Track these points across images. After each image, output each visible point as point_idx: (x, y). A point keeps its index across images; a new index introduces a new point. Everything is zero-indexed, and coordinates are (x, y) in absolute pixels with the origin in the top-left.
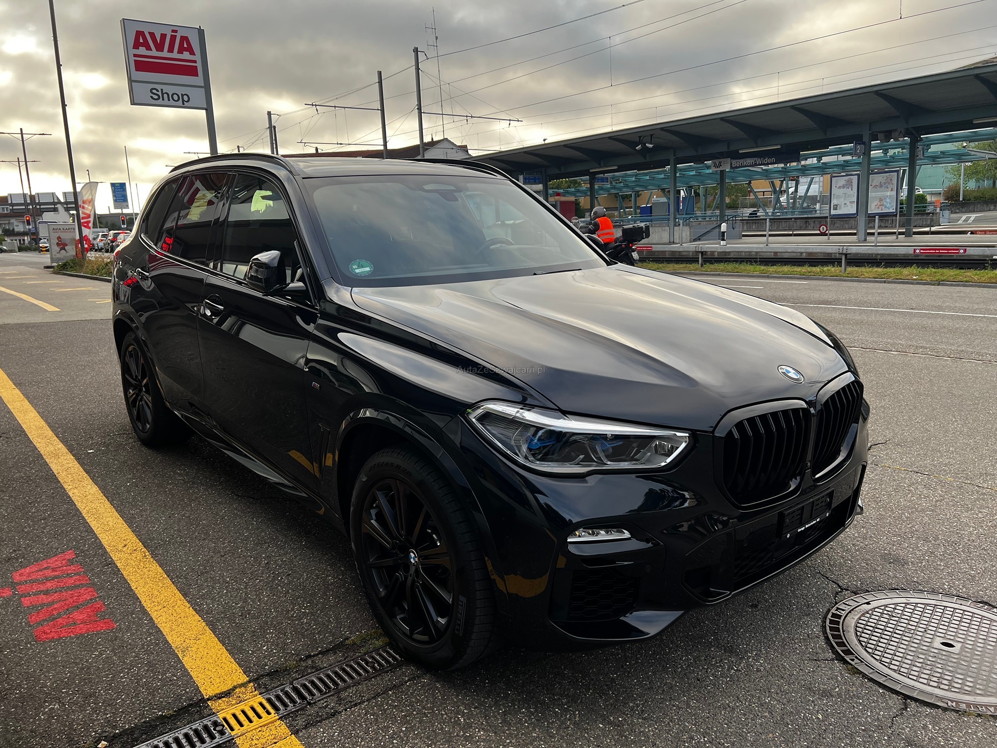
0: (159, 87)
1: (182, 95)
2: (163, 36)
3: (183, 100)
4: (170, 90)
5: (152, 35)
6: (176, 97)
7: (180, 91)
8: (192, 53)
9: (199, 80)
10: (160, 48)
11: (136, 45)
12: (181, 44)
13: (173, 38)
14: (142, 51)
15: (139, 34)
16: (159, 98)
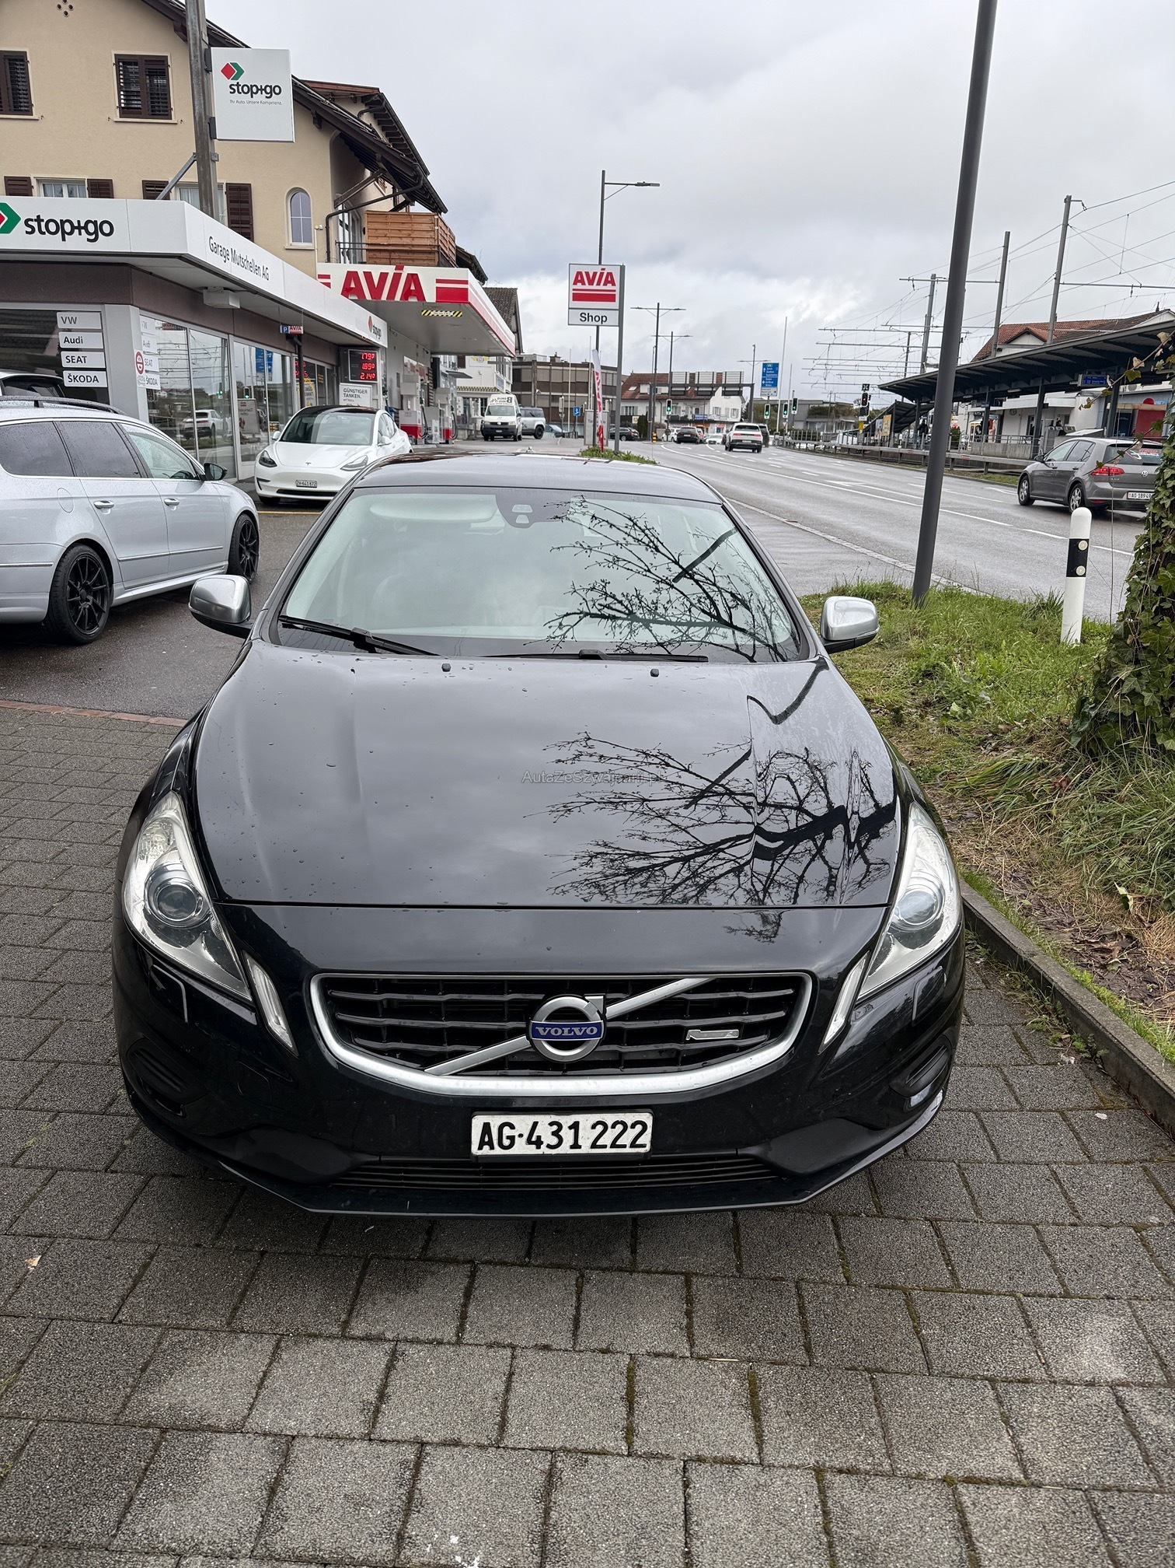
0: (586, 312)
2: (595, 274)
4: (593, 313)
5: (587, 274)
6: (597, 319)
7: (601, 313)
8: (614, 284)
9: (615, 305)
10: (591, 282)
11: (575, 283)
12: (607, 277)
13: (602, 274)
14: (579, 286)
15: (579, 273)
16: (585, 318)
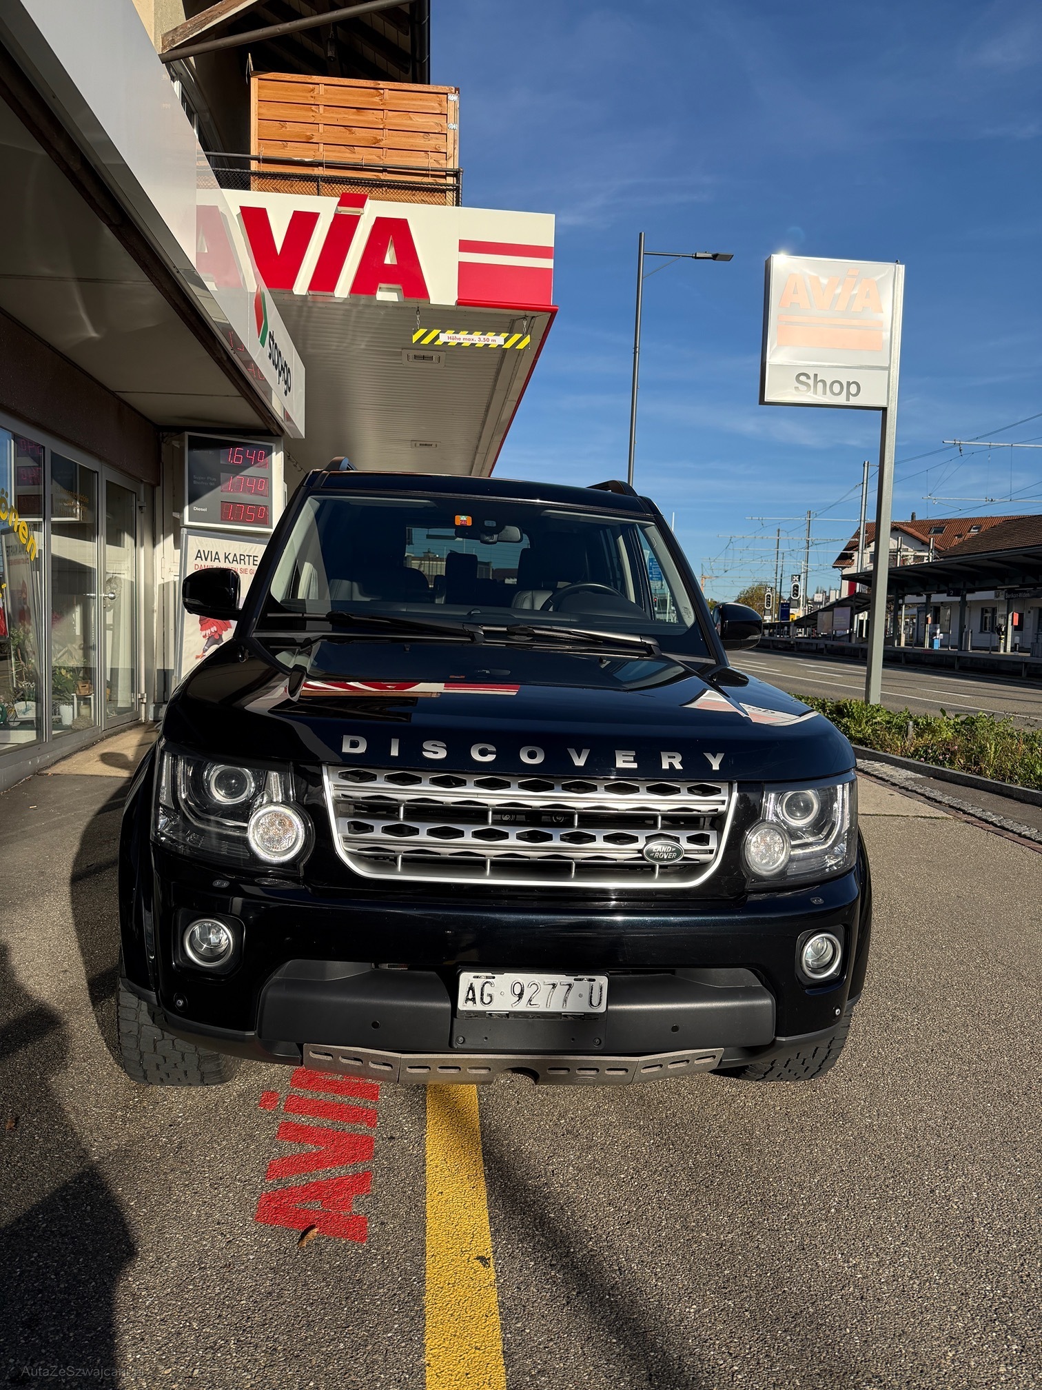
1: (849, 384)
3: (848, 393)
6: (836, 388)
9: (882, 358)
16: (808, 391)
